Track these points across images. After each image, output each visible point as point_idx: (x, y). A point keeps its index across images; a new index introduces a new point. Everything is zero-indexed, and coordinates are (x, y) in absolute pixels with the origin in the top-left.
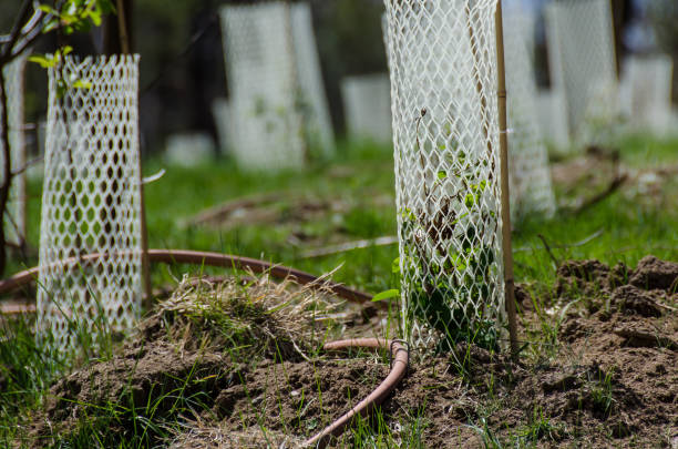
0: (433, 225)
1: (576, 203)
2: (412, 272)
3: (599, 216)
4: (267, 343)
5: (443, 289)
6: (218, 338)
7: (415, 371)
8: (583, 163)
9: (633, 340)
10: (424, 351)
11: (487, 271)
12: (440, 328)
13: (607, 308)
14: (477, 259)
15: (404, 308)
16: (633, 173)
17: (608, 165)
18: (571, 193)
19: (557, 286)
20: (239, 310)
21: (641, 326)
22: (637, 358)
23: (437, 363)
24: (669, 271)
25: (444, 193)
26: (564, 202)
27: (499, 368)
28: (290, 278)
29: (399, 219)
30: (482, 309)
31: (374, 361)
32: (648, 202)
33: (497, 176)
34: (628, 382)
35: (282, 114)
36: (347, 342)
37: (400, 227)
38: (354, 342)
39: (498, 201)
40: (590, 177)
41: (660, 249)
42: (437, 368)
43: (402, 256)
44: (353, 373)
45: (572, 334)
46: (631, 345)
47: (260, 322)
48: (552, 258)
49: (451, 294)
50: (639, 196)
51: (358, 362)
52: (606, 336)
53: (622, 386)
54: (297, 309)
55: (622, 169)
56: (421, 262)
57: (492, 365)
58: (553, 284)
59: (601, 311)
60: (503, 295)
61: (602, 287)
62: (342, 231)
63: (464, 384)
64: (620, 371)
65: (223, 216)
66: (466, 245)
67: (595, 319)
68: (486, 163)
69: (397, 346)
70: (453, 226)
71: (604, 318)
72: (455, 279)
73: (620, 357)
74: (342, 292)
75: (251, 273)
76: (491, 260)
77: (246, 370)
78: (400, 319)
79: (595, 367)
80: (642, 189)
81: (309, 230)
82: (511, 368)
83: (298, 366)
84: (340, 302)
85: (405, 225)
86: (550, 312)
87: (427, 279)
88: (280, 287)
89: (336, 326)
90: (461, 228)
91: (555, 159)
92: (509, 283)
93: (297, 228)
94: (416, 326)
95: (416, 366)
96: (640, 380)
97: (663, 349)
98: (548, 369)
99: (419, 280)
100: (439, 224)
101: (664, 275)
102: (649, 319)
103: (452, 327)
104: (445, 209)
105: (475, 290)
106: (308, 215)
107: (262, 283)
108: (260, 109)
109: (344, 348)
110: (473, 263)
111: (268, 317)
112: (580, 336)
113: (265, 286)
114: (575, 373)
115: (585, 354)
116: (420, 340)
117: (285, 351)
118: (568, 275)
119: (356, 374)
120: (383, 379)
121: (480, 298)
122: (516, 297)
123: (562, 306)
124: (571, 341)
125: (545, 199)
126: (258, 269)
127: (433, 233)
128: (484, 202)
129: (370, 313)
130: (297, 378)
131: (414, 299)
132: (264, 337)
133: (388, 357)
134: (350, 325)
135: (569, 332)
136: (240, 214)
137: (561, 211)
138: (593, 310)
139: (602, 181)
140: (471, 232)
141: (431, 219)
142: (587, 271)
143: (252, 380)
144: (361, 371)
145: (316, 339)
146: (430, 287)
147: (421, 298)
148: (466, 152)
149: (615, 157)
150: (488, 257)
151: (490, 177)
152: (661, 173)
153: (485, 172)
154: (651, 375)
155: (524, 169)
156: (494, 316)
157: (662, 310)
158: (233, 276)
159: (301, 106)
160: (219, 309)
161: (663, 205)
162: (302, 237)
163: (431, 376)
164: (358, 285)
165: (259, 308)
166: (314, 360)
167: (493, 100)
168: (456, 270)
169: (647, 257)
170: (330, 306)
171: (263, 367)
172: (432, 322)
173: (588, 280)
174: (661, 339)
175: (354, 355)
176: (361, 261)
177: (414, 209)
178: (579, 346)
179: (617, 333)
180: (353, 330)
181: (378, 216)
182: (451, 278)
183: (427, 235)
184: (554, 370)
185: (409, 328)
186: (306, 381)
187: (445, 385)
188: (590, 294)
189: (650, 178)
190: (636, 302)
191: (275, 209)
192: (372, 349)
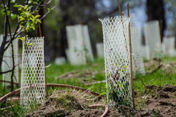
0: (114, 77)
1: (150, 71)
2: (109, 88)
3: (155, 74)
4: (75, 106)
5: (117, 92)
6: (63, 105)
7: (110, 112)
8: (152, 62)
9: (163, 104)
10: (112, 107)
11: (127, 88)
12: (116, 101)
13: (156, 96)
14: (125, 85)
15: (107, 97)
16: (164, 64)
17: (158, 62)
18: (149, 69)
19: (145, 91)
20: (68, 97)
21: (165, 100)
22: (163, 108)
23: (116, 110)
24: (171, 87)
25: (116, 69)
26: (147, 71)
27: (130, 111)
28: (81, 90)
29: (106, 75)
30: (126, 96)
31: (100, 110)
32: (167, 71)
33: (129, 65)
34: (161, 114)
35: (81, 51)
36: (94, 105)
37: (106, 77)
38: (96, 105)
39: (130, 71)
40: (154, 65)
41: (170, 82)
42: (115, 111)
43: (107, 84)
44: (95, 112)
45: (148, 102)
46: (162, 105)
47: (73, 100)
48: (143, 84)
49: (119, 93)
50: (165, 70)
51: (97, 110)
52: (156, 103)
53: (160, 115)
54: (82, 97)
55: (161, 63)
56: (111, 85)
57: (129, 110)
58: (144, 91)
59: (155, 97)
60: (131, 93)
61: (155, 91)
62: (94, 79)
63: (122, 115)
64: (159, 111)
65: (66, 76)
66: (122, 81)
67: (154, 99)
68: (127, 61)
69: (106, 106)
70: (119, 77)
71: (156, 99)
72: (120, 89)
73: (159, 108)
74: (93, 93)
75: (71, 89)
76: (128, 85)
77: (70, 112)
78: (107, 99)
79: (153, 110)
80: (166, 68)
81: (86, 79)
82: (133, 111)
83: (82, 111)
84: (92, 95)
85: (107, 76)
86: (143, 97)
87: (113, 89)
88: (78, 92)
89: (92, 101)
90: (121, 77)
91: (145, 61)
92: (133, 90)
93: (84, 78)
94: (110, 101)
95: (110, 111)
96: (164, 113)
97: (170, 106)
98: (142, 111)
99: (111, 90)
100: (116, 76)
101: (170, 88)
102: (167, 99)
103: (119, 101)
104: (117, 73)
105: (124, 92)
106: (86, 75)
107: (74, 91)
108: (76, 51)
109: (93, 107)
110: (124, 86)
111: (75, 99)
112: (150, 103)
113: (74, 92)
114: (149, 112)
115: (151, 107)
116: (112, 104)
117: (79, 107)
118: (147, 88)
119: (96, 113)
120: (102, 114)
121: (126, 94)
122: (135, 94)
123: (146, 96)
124: (148, 104)
125: (142, 71)
126: (72, 88)
127: (114, 78)
128: (126, 71)
129: (100, 98)
130: (82, 114)
131: (110, 94)
132: (74, 104)
133: (104, 108)
134: (95, 101)
135: (147, 102)
136: (70, 75)
137: (147, 74)
138: (153, 97)
139: (157, 66)
140: (123, 78)
141: (114, 75)
142: (152, 87)
143: (71, 114)
144: (97, 112)
145: (87, 104)
146: (114, 91)
147: (111, 94)
148: (122, 59)
149: (160, 60)
150: (127, 84)
151: (128, 65)
152: (171, 64)
153: (126, 64)
154: (167, 112)
155: (138, 63)
156: (129, 99)
157: (170, 97)
158: (66, 90)
159: (86, 50)
160: (63, 97)
161: (171, 72)
162: (85, 81)
163: (114, 113)
164: (97, 92)
165: (73, 97)
166: (86, 109)
167: (128, 46)
168: (120, 87)
169: (166, 84)
170: (90, 96)
171: (74, 111)
172: (114, 100)
173: (152, 90)
174: (169, 104)
175: (96, 108)
176: (98, 86)
177: (110, 73)
178: (150, 106)
179: (159, 102)
180: (96, 102)
181: (103, 75)
182: (119, 89)
183: (113, 79)
184: (143, 111)
185: (109, 101)
186: (84, 115)
187: (118, 115)
188: (152, 93)
189: (168, 65)
190: (163, 95)
191: (79, 74)
192: (100, 107)
